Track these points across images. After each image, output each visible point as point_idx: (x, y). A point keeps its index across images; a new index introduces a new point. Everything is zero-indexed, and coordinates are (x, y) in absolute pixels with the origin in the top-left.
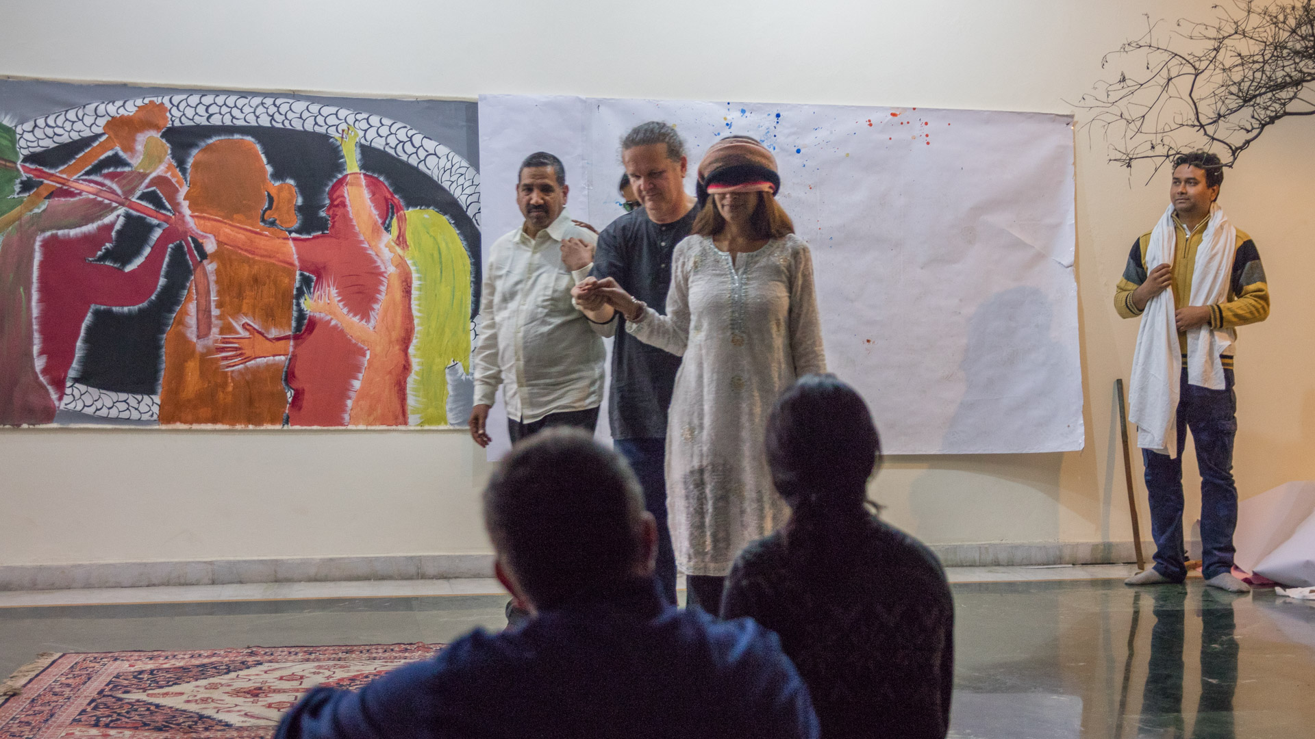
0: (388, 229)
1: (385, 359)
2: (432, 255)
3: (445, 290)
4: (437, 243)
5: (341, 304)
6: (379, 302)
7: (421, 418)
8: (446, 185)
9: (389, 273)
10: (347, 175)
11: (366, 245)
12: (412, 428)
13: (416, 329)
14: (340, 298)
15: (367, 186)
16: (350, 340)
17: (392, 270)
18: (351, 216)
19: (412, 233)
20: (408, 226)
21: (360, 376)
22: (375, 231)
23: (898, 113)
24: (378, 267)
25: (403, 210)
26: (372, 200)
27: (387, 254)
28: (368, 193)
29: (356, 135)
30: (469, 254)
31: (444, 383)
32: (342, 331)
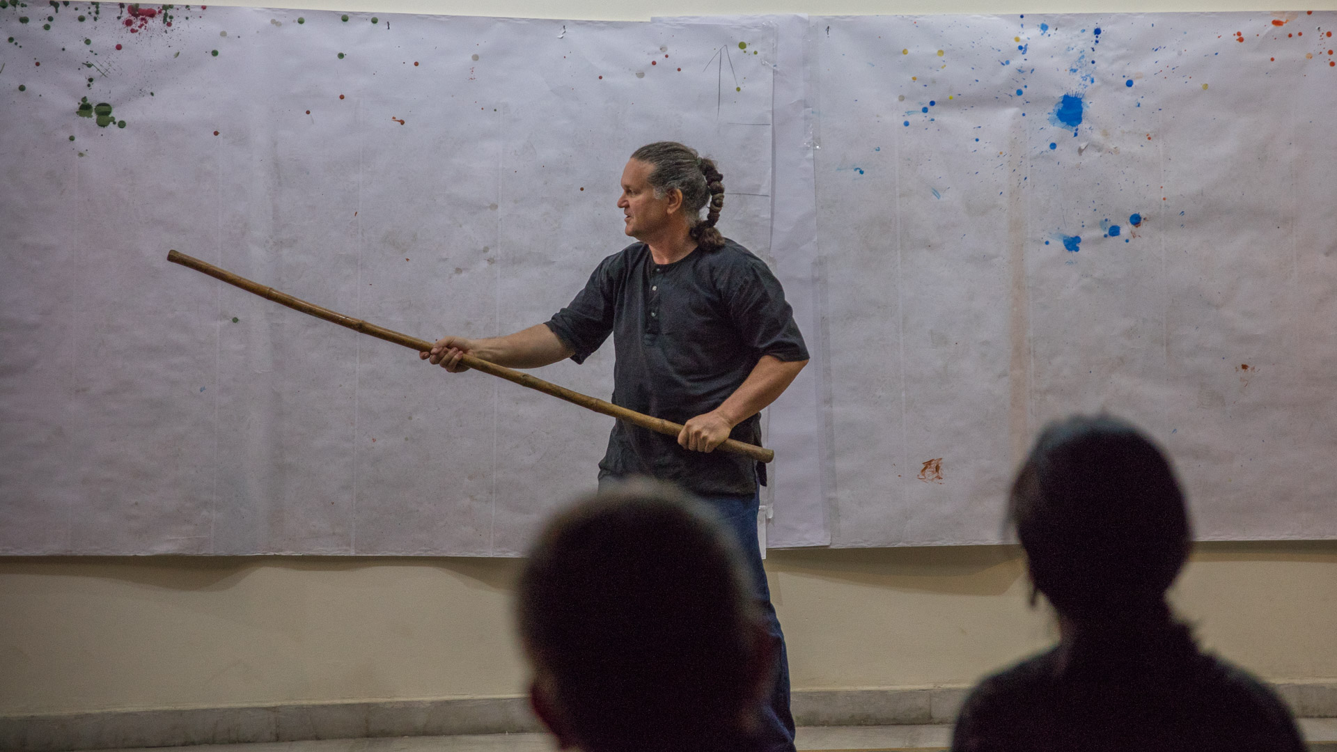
23: (1283, 20)
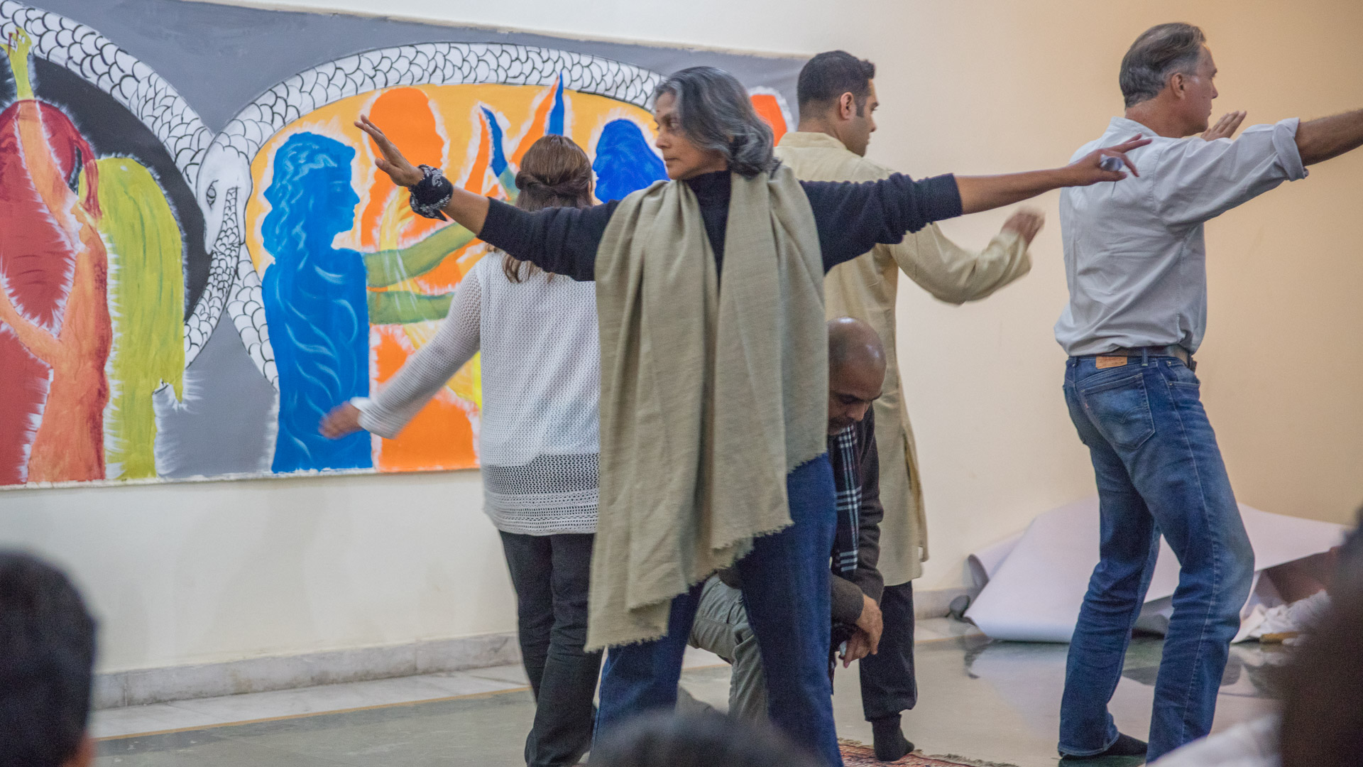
0: (74, 186)
1: (73, 382)
2: (133, 227)
3: (150, 278)
4: (139, 209)
5: (14, 300)
6: (64, 295)
7: (123, 468)
8: (148, 122)
9: (76, 252)
10: (17, 104)
11: (45, 211)
12: (112, 483)
13: (114, 337)
14: (11, 291)
15: (45, 121)
16: (26, 355)
17: (80, 248)
18: (24, 166)
19: (106, 193)
20: (100, 183)
21: (41, 407)
22: (57, 190)
24: (62, 244)
25: (94, 159)
26: (54, 142)
27: (73, 224)
28: (46, 131)
29: (29, 42)
30: (180, 225)
31: (151, 415)
32: (16, 339)
